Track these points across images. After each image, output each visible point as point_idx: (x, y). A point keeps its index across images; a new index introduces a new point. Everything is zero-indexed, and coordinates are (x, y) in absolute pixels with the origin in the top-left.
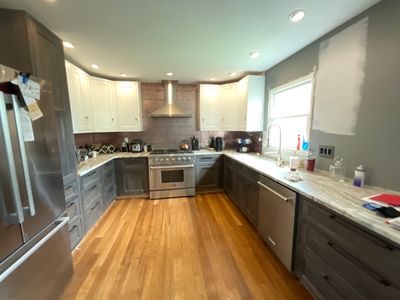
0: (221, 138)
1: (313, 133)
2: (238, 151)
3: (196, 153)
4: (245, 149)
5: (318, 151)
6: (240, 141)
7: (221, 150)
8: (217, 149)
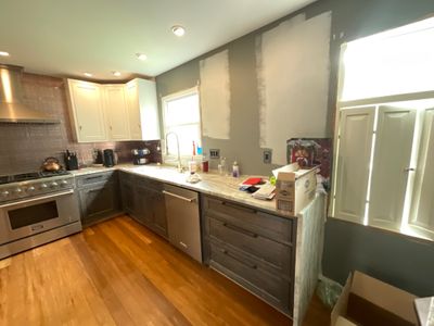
0: (111, 151)
1: (204, 139)
2: (136, 163)
3: (75, 173)
4: (143, 161)
5: (209, 155)
6: (136, 152)
7: (114, 165)
8: (107, 165)
